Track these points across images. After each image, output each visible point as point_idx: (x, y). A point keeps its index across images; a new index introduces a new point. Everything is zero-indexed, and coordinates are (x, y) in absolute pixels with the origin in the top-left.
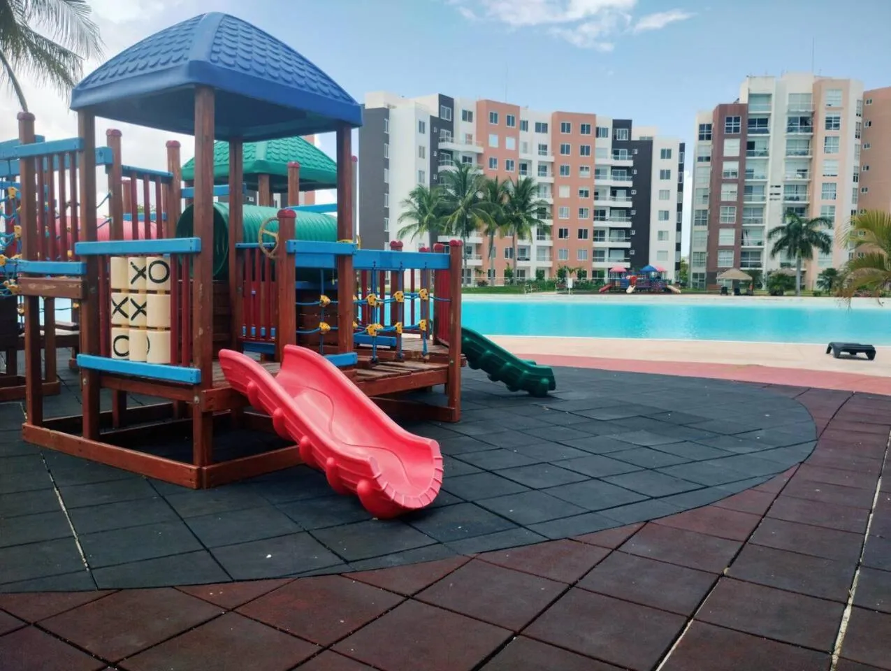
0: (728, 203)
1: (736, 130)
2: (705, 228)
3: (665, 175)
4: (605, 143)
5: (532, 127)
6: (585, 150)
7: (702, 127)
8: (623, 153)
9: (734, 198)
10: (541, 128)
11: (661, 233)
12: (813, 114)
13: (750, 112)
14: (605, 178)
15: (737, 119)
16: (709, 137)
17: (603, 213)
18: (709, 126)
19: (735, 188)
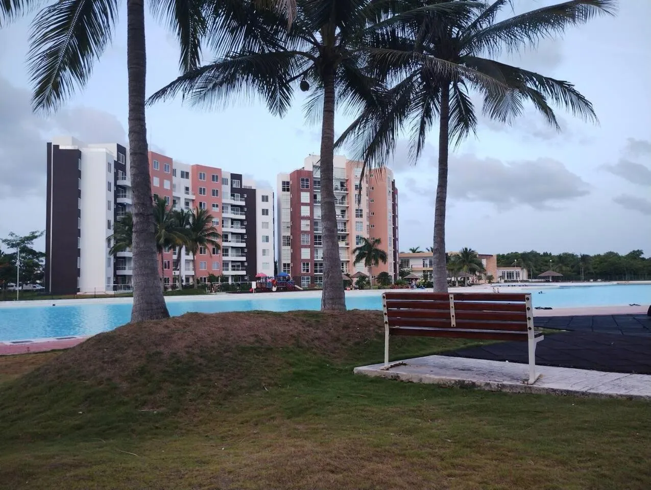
0: (305, 232)
1: (307, 187)
2: (289, 247)
3: (265, 212)
4: (227, 189)
5: (179, 174)
6: (215, 193)
7: (284, 183)
8: (238, 196)
9: (308, 229)
10: (185, 175)
11: (264, 251)
12: (347, 180)
13: (314, 176)
14: (227, 213)
15: (307, 180)
16: (288, 190)
17: (226, 236)
18: (288, 183)
19: (308, 222)
